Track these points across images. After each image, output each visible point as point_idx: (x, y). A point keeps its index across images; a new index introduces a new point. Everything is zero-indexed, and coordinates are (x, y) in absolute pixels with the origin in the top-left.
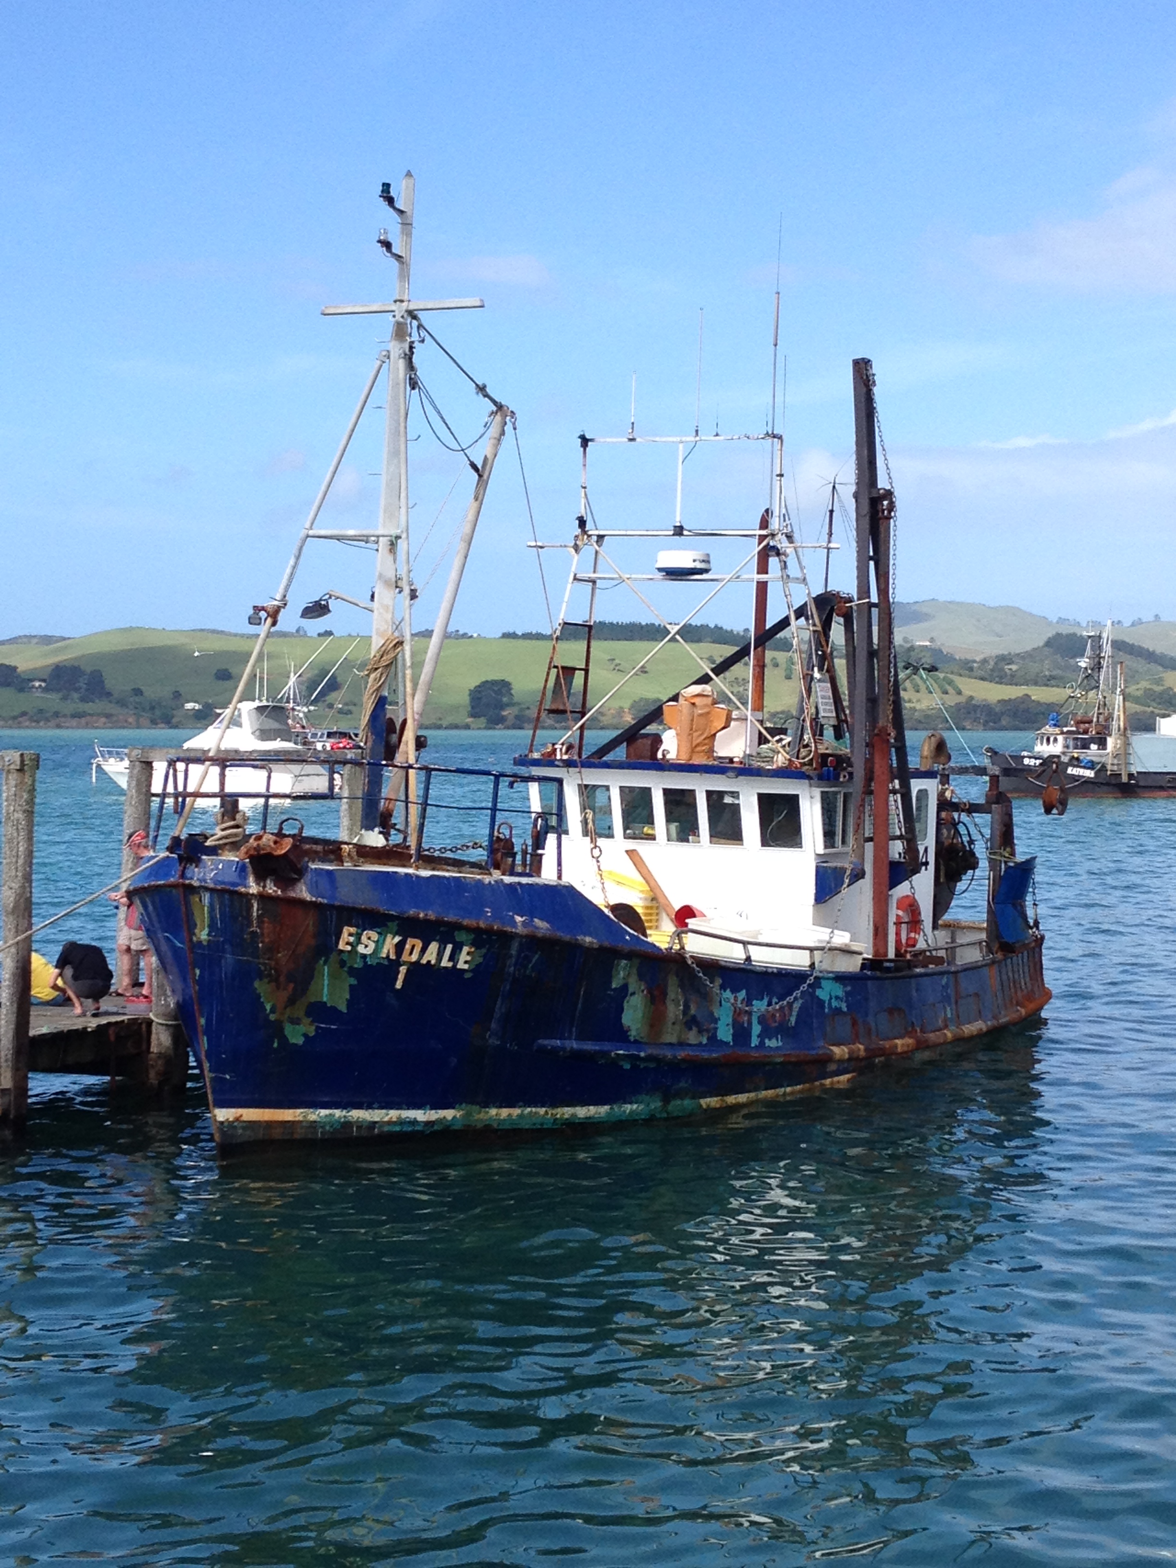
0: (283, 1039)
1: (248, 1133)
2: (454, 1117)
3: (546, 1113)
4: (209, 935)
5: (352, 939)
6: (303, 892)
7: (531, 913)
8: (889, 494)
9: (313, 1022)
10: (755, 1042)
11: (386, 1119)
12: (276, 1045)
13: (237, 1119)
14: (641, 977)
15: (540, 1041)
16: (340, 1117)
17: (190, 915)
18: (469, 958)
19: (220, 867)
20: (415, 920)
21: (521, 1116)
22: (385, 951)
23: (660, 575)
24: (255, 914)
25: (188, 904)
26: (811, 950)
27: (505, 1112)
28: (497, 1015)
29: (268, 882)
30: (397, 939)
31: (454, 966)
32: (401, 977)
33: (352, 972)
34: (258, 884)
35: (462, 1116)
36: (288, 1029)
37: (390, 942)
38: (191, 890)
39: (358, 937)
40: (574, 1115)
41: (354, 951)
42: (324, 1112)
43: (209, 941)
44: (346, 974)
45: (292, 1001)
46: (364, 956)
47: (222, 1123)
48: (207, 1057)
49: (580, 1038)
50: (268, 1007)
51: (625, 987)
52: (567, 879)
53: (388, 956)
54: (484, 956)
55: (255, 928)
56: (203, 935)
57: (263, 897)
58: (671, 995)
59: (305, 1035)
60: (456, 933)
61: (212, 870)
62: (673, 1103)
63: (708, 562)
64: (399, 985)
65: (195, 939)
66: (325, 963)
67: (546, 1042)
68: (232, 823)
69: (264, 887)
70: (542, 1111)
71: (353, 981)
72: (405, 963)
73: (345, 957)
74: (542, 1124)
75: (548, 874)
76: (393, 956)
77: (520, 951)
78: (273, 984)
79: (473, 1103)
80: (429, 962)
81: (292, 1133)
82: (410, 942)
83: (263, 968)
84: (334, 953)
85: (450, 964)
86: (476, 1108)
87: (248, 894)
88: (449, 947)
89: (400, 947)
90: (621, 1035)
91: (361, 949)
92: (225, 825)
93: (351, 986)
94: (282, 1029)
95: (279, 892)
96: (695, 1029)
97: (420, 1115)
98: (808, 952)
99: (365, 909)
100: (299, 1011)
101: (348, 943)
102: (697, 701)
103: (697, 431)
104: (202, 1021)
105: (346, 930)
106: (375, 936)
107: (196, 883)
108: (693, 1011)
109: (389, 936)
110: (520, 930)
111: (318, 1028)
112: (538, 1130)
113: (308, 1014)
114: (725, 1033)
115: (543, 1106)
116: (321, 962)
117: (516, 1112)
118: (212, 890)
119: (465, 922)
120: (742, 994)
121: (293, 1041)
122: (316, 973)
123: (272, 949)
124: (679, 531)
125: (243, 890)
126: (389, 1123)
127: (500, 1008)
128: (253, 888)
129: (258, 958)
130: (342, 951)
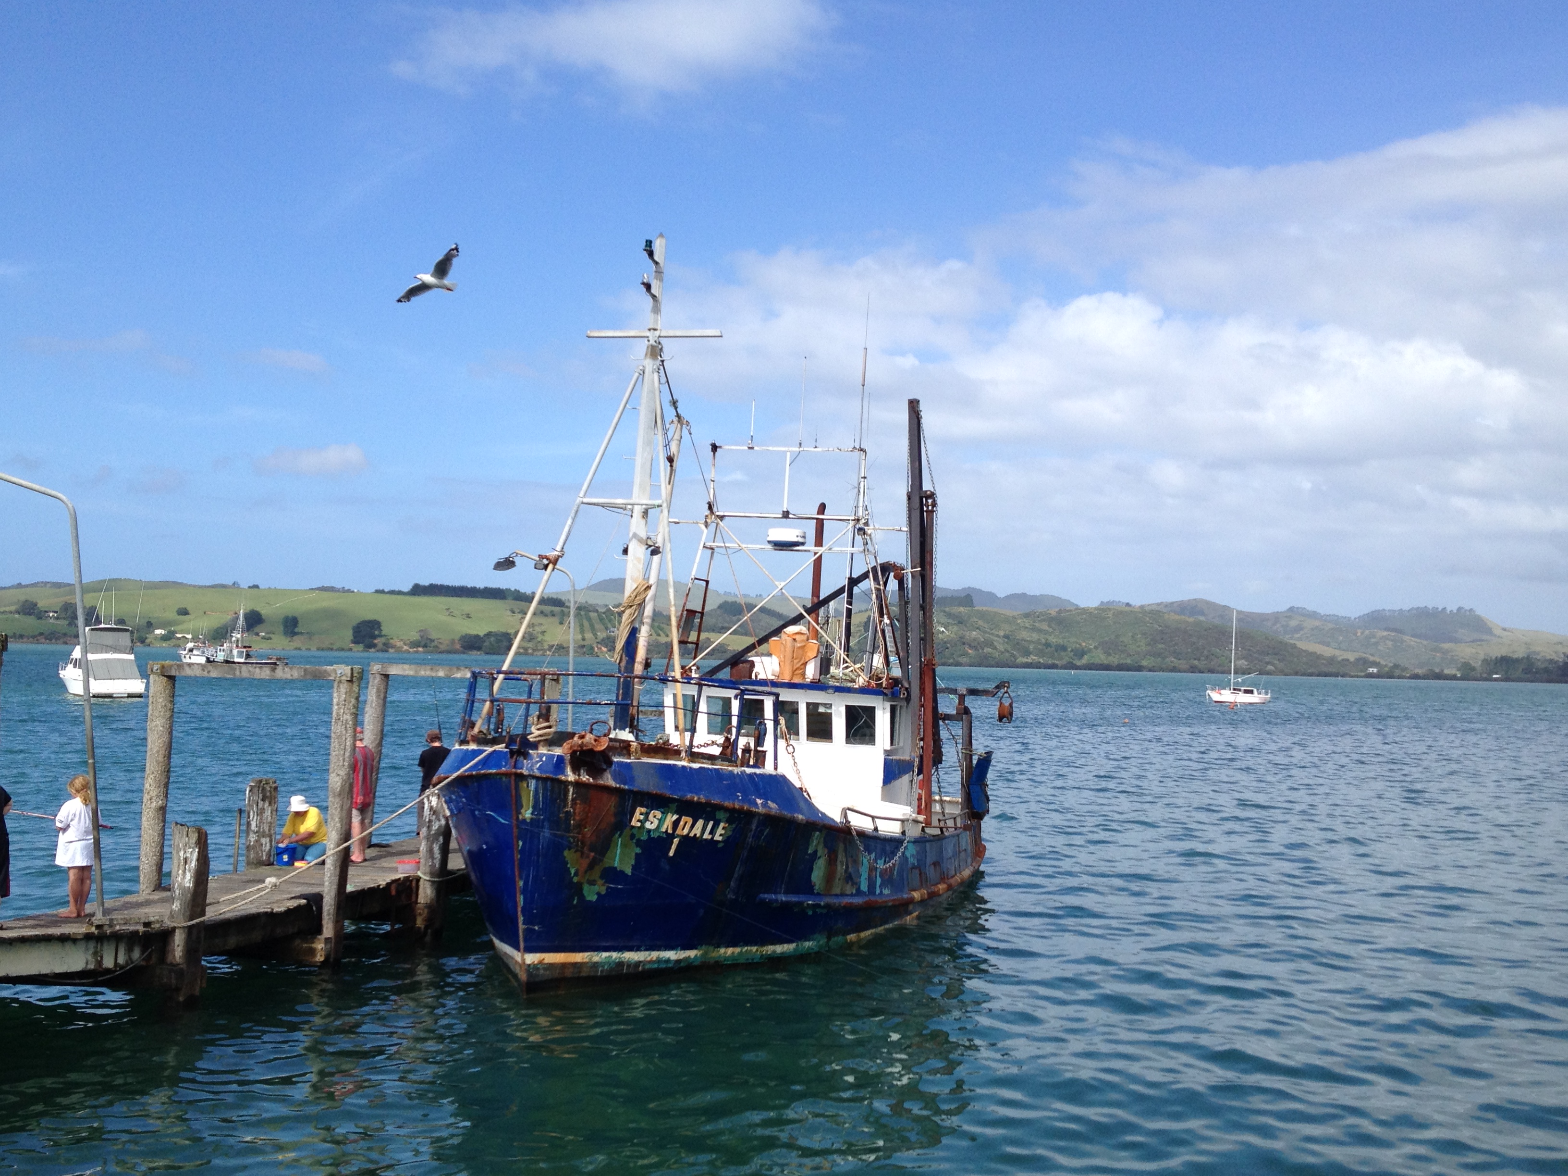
0: (582, 897)
1: (548, 972)
2: (696, 956)
3: (757, 950)
4: (532, 814)
5: (642, 817)
6: (608, 780)
7: (765, 797)
8: (932, 495)
9: (605, 882)
10: (878, 891)
11: (649, 959)
12: (575, 902)
13: (541, 962)
14: (826, 846)
15: (762, 896)
16: (616, 959)
17: (518, 797)
18: (723, 832)
19: (544, 759)
20: (690, 803)
21: (741, 953)
22: (665, 826)
23: (769, 547)
24: (570, 797)
25: (517, 788)
26: (903, 821)
27: (730, 951)
28: (736, 875)
29: (582, 771)
30: (675, 817)
31: (712, 838)
32: (674, 847)
33: (639, 843)
34: (574, 773)
35: (702, 955)
36: (586, 888)
37: (671, 818)
38: (521, 777)
39: (647, 815)
40: (774, 952)
41: (642, 827)
42: (605, 955)
43: (532, 819)
44: (634, 845)
45: (591, 866)
46: (649, 831)
47: (529, 965)
48: (522, 911)
49: (786, 893)
50: (573, 871)
51: (816, 852)
52: (781, 770)
53: (667, 831)
54: (734, 830)
55: (569, 809)
56: (527, 814)
57: (578, 784)
58: (840, 857)
59: (598, 894)
60: (717, 813)
61: (538, 762)
62: (833, 939)
63: (804, 537)
64: (671, 854)
65: (520, 817)
66: (620, 836)
67: (766, 896)
68: (547, 724)
69: (579, 775)
70: (754, 949)
71: (638, 850)
72: (678, 836)
73: (635, 831)
74: (753, 959)
75: (769, 768)
76: (670, 831)
77: (757, 827)
78: (579, 854)
79: (709, 944)
80: (695, 835)
81: (580, 972)
82: (684, 819)
83: (572, 840)
84: (628, 828)
85: (710, 837)
86: (711, 948)
87: (567, 781)
88: (711, 823)
89: (676, 824)
90: (808, 888)
91: (648, 825)
92: (539, 726)
93: (637, 854)
94: (581, 889)
95: (591, 780)
96: (850, 883)
97: (671, 955)
98: (899, 823)
99: (656, 794)
100: (596, 873)
101: (639, 821)
102: (798, 637)
103: (800, 444)
104: (521, 883)
105: (639, 810)
106: (659, 814)
107: (525, 772)
108: (850, 870)
109: (670, 815)
110: (761, 810)
111: (608, 888)
112: (750, 964)
113: (601, 877)
114: (864, 887)
115: (755, 945)
116: (617, 835)
117: (737, 950)
118: (538, 778)
119: (727, 804)
120: (873, 856)
121: (588, 898)
122: (612, 845)
123: (580, 826)
124: (786, 515)
125: (563, 778)
126: (651, 962)
127: (738, 870)
128: (571, 777)
129: (569, 832)
130: (633, 827)
